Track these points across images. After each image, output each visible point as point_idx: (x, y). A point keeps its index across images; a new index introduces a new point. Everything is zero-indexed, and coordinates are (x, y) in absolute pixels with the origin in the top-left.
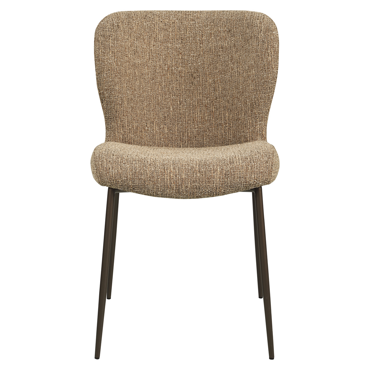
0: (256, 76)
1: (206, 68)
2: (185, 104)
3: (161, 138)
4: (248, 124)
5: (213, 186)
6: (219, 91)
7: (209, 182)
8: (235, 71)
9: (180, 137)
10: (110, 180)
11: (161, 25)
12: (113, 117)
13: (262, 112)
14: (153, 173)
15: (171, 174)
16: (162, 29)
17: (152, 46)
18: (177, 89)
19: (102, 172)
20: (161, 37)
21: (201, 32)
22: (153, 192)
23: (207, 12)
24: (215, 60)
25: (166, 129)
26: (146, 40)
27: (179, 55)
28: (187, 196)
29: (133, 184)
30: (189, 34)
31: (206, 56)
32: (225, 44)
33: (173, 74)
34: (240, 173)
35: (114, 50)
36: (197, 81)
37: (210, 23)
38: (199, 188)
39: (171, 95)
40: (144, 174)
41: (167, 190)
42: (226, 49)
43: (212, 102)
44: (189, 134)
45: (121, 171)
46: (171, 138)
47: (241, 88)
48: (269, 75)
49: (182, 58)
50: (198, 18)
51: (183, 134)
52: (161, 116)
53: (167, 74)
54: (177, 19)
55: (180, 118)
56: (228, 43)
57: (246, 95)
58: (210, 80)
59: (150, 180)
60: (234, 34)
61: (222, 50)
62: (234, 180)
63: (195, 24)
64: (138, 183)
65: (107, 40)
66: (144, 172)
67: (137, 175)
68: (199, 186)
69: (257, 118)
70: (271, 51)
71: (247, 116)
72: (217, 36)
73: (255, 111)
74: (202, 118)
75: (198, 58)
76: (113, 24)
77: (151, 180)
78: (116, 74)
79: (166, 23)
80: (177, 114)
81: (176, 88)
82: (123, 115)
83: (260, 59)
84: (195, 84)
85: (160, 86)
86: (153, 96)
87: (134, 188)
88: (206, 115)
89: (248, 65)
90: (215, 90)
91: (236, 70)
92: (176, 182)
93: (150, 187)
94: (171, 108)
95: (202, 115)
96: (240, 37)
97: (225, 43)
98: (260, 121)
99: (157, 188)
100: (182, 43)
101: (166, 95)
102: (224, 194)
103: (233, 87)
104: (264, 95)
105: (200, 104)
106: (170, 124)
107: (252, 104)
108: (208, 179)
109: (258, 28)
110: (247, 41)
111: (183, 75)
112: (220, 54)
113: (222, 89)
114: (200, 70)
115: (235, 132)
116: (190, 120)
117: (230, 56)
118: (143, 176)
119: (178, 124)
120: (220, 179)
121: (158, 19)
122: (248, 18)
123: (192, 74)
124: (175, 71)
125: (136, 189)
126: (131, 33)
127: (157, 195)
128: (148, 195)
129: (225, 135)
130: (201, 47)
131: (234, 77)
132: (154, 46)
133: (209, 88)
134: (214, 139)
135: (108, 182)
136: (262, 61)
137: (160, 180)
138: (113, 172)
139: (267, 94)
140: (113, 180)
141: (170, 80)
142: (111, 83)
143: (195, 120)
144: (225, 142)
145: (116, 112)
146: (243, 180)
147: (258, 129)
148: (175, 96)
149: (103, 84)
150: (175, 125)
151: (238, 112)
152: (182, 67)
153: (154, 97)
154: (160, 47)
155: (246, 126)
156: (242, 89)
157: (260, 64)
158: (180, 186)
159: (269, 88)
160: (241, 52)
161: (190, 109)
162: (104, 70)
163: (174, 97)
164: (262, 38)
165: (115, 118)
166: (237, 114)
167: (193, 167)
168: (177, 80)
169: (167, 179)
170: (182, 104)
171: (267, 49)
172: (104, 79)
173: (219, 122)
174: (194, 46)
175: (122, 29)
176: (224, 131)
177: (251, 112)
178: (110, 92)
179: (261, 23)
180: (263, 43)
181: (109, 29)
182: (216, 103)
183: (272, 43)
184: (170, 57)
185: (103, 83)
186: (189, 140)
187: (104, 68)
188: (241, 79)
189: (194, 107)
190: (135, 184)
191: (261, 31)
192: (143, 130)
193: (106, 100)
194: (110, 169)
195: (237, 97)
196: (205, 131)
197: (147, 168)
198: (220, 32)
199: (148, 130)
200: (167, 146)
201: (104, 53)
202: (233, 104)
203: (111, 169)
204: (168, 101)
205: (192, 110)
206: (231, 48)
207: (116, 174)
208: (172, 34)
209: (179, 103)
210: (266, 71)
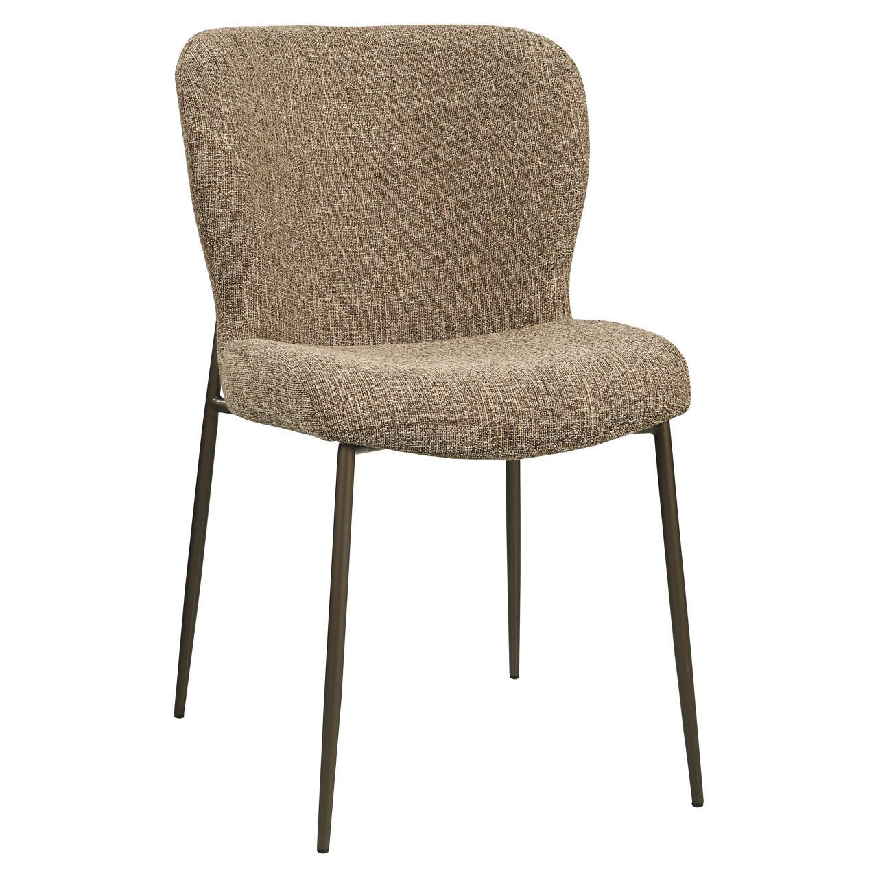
0: (546, 173)
1: (411, 157)
2: (372, 243)
3: (328, 325)
4: (533, 283)
5: (583, 424)
6: (449, 211)
7: (574, 416)
8: (487, 164)
9: (368, 321)
10: (354, 424)
11: (302, 60)
12: (239, 281)
13: (562, 254)
14: (449, 403)
15: (490, 404)
16: (304, 70)
17: (291, 109)
18: (352, 210)
19: (329, 408)
20: (304, 87)
21: (388, 75)
22: (454, 448)
23: (393, 30)
24: (431, 138)
25: (337, 304)
26: (279, 97)
27: (346, 130)
28: (528, 451)
29: (408, 433)
30: (363, 80)
31: (409, 131)
32: (452, 103)
33: (339, 174)
34: (634, 391)
35: (231, 121)
36: (393, 188)
37: (409, 54)
38: (555, 431)
39: (341, 222)
40: (429, 405)
41: (484, 439)
42: (457, 113)
43: (435, 236)
44: (387, 313)
45: (376, 402)
46: (349, 323)
47: (507, 201)
48: (576, 170)
49: (354, 137)
50: (375, 43)
51: (374, 314)
52: (326, 274)
53: (327, 176)
54: (331, 46)
55: (364, 276)
56: (459, 100)
57: (523, 217)
58: (424, 186)
59: (446, 420)
60: (474, 80)
61: (447, 115)
62: (624, 408)
63: (372, 56)
64: (420, 428)
65: (214, 97)
66: (428, 401)
67: (415, 410)
68: (554, 427)
69: (553, 269)
70: (576, 117)
71: (529, 264)
72: (430, 84)
73: (547, 252)
74: (413, 274)
75: (390, 136)
76: (216, 61)
77: (448, 419)
78: (242, 178)
79: (310, 54)
80: (357, 266)
81: (349, 206)
82: (260, 275)
83: (552, 134)
84: (389, 197)
85: (317, 202)
86: (306, 226)
87: (409, 441)
88: (422, 265)
89: (522, 148)
90: (438, 208)
91: (489, 160)
92: (504, 420)
93: (448, 434)
94: (344, 254)
95: (413, 267)
96: (493, 85)
97: (453, 100)
98: (559, 274)
99: (463, 438)
100: (349, 101)
101: (330, 224)
102: (604, 440)
103: (486, 201)
104: (566, 216)
105: (406, 241)
106: (344, 291)
107: (539, 238)
108: (570, 408)
109: (537, 64)
110: (512, 93)
111: (361, 176)
112: (441, 125)
113: (456, 205)
114: (397, 163)
115: (498, 303)
116: (385, 280)
117: (469, 130)
118: (429, 411)
119: (360, 291)
120: (595, 408)
121: (292, 46)
122: (505, 42)
123: (380, 174)
124: (343, 168)
125: (414, 442)
126: (252, 80)
127: (461, 454)
128: (440, 455)
129: (472, 311)
130: (394, 110)
131: (485, 176)
132: (294, 109)
133: (424, 205)
134: (445, 321)
135: (348, 431)
136: (557, 137)
137: (467, 417)
138: (357, 406)
139: (573, 213)
140: (361, 426)
141: (334, 187)
142: (233, 199)
143: (397, 279)
144: (473, 327)
145: (246, 267)
146: (642, 406)
147: (555, 292)
148: (348, 225)
149: (214, 202)
150: (355, 294)
151: (505, 256)
152: (356, 156)
153: (308, 229)
154: (305, 112)
155: (528, 287)
156: (510, 203)
157: (554, 145)
158: (512, 429)
159: (577, 198)
160: (499, 120)
161: (384, 255)
162: (215, 169)
163: (346, 227)
164: (551, 86)
165: (242, 282)
166: (501, 261)
167: (530, 385)
168: (349, 188)
169: (484, 415)
170: (365, 244)
171: (567, 112)
172: (217, 191)
173: (455, 281)
174: (377, 108)
175: (235, 71)
176: (471, 302)
177: (539, 255)
178: (231, 221)
179: (538, 52)
180: (556, 97)
181: (211, 71)
182: (444, 238)
183: (576, 99)
184: (329, 134)
185: (214, 200)
186: (385, 327)
187: (215, 164)
188: (506, 182)
189: (393, 250)
190: (413, 432)
191: (545, 70)
192: (294, 309)
193: (221, 239)
194: (347, 399)
195: (500, 223)
196: (423, 304)
197: (432, 392)
198: (436, 75)
199: (303, 307)
200: (340, 342)
201: (212, 129)
202: (487, 239)
203: (350, 399)
204: (336, 236)
205: (390, 257)
206: (468, 111)
207: (365, 411)
208: (327, 82)
209: (358, 240)
210: (568, 160)
